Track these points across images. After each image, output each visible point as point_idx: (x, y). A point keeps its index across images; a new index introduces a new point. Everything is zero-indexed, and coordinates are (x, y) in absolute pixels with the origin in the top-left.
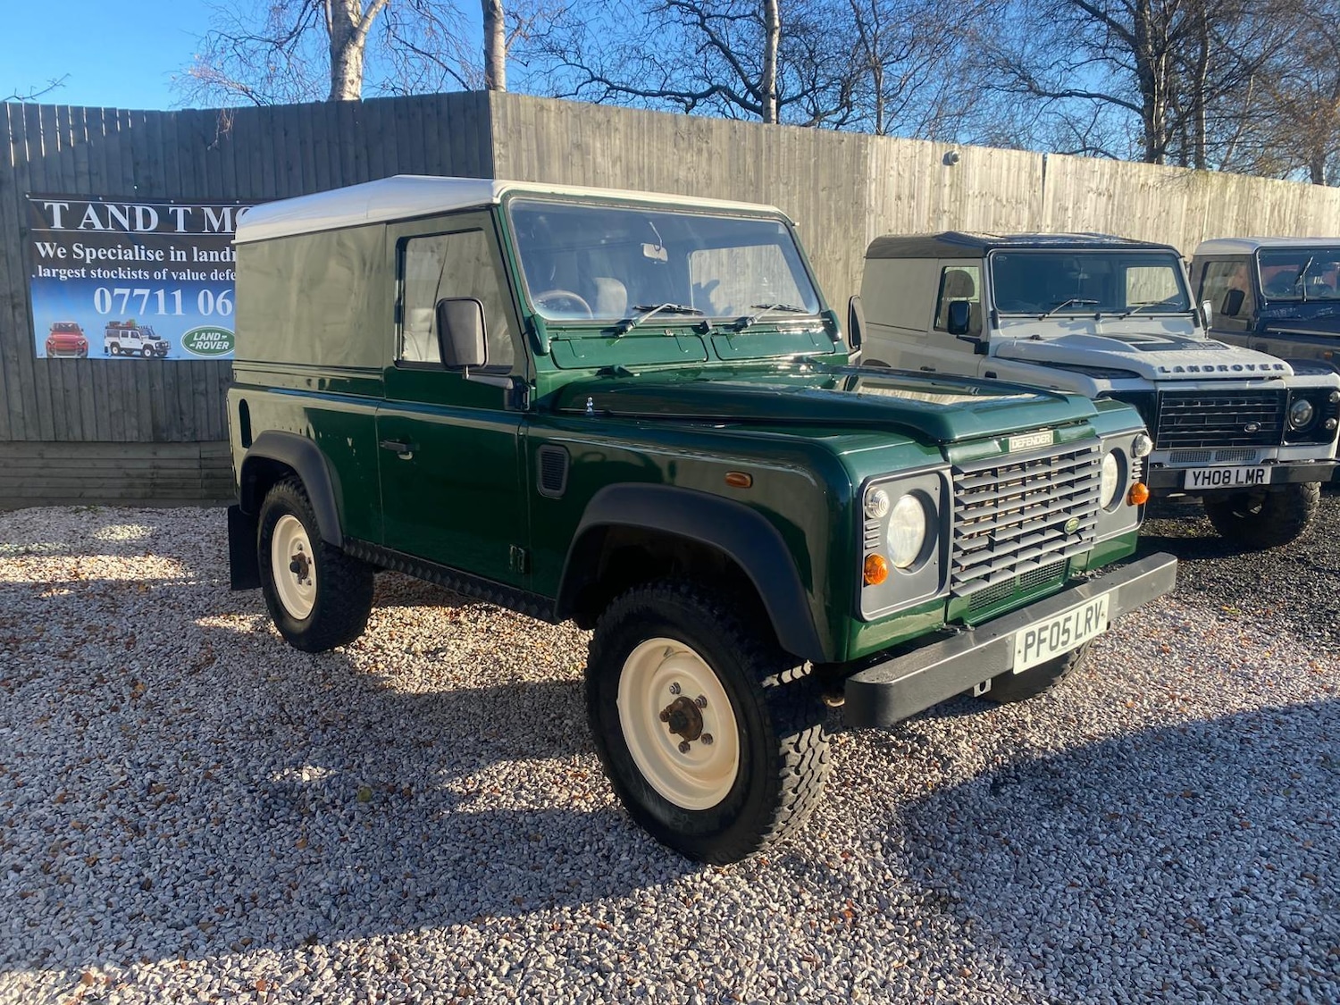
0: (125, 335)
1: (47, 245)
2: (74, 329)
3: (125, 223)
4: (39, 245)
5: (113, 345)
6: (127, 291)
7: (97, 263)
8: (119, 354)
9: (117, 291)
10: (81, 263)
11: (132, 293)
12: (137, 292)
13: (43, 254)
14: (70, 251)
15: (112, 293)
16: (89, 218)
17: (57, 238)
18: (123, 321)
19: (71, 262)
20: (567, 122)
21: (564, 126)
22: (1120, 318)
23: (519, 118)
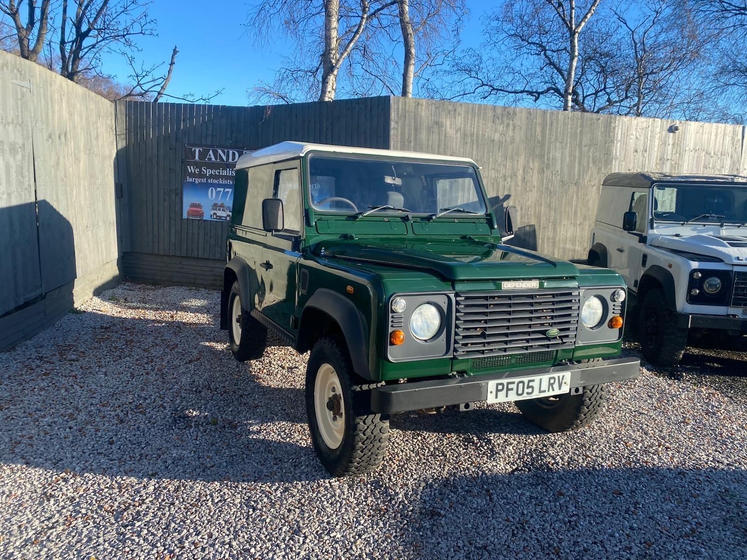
0: (219, 210)
1: (192, 167)
2: (199, 206)
3: (224, 158)
4: (188, 167)
5: (215, 214)
6: (222, 190)
7: (211, 176)
8: (216, 219)
9: (218, 189)
10: (204, 176)
11: (224, 190)
12: (226, 190)
13: (190, 171)
14: (201, 170)
15: (216, 190)
16: (210, 155)
17: (197, 165)
18: (219, 203)
19: (201, 175)
20: (431, 111)
21: (430, 113)
22: (739, 227)
23: (405, 109)
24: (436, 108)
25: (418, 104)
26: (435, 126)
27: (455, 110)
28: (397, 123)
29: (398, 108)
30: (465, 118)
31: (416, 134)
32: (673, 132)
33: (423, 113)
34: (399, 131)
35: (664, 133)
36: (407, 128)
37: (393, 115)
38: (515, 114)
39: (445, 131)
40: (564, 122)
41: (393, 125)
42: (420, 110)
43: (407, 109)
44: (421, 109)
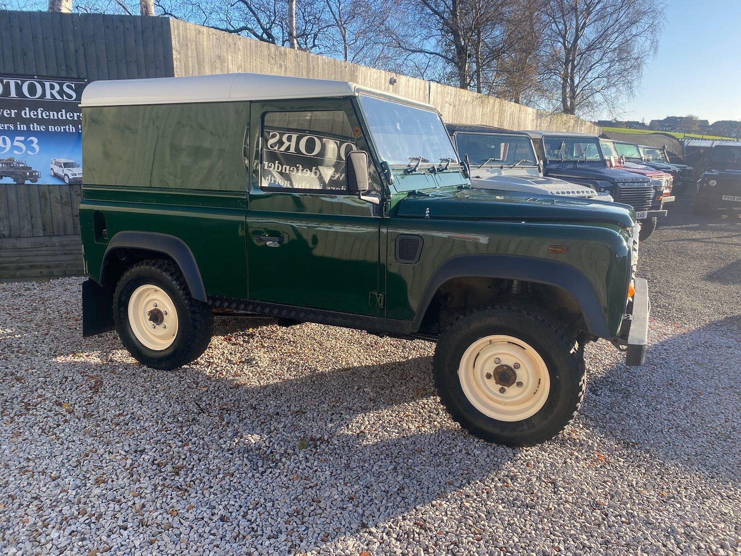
20: (213, 42)
21: (211, 43)
22: (511, 168)
23: (186, 37)
24: (217, 39)
25: (200, 31)
26: (217, 61)
27: (235, 44)
28: (179, 53)
29: (179, 33)
30: (244, 54)
31: (199, 68)
32: (393, 84)
33: (205, 43)
34: (183, 62)
35: (387, 84)
36: (190, 59)
37: (175, 42)
38: (285, 54)
39: (228, 68)
40: (323, 67)
41: (175, 55)
42: (201, 39)
43: (188, 37)
44: (203, 38)
